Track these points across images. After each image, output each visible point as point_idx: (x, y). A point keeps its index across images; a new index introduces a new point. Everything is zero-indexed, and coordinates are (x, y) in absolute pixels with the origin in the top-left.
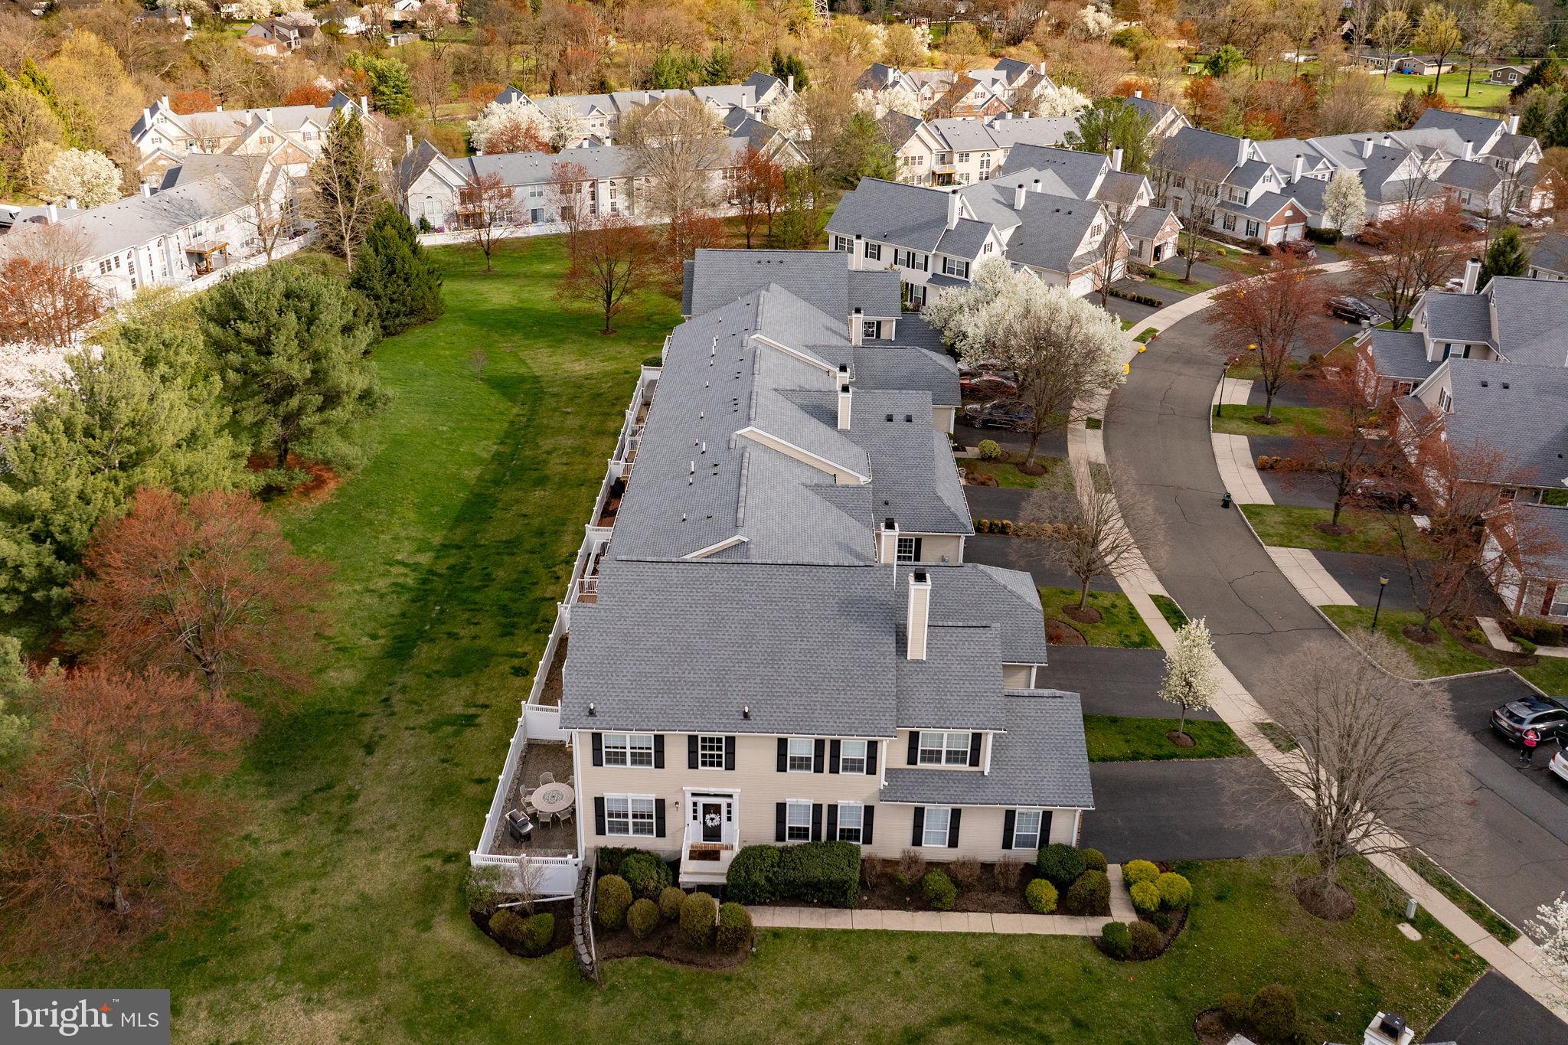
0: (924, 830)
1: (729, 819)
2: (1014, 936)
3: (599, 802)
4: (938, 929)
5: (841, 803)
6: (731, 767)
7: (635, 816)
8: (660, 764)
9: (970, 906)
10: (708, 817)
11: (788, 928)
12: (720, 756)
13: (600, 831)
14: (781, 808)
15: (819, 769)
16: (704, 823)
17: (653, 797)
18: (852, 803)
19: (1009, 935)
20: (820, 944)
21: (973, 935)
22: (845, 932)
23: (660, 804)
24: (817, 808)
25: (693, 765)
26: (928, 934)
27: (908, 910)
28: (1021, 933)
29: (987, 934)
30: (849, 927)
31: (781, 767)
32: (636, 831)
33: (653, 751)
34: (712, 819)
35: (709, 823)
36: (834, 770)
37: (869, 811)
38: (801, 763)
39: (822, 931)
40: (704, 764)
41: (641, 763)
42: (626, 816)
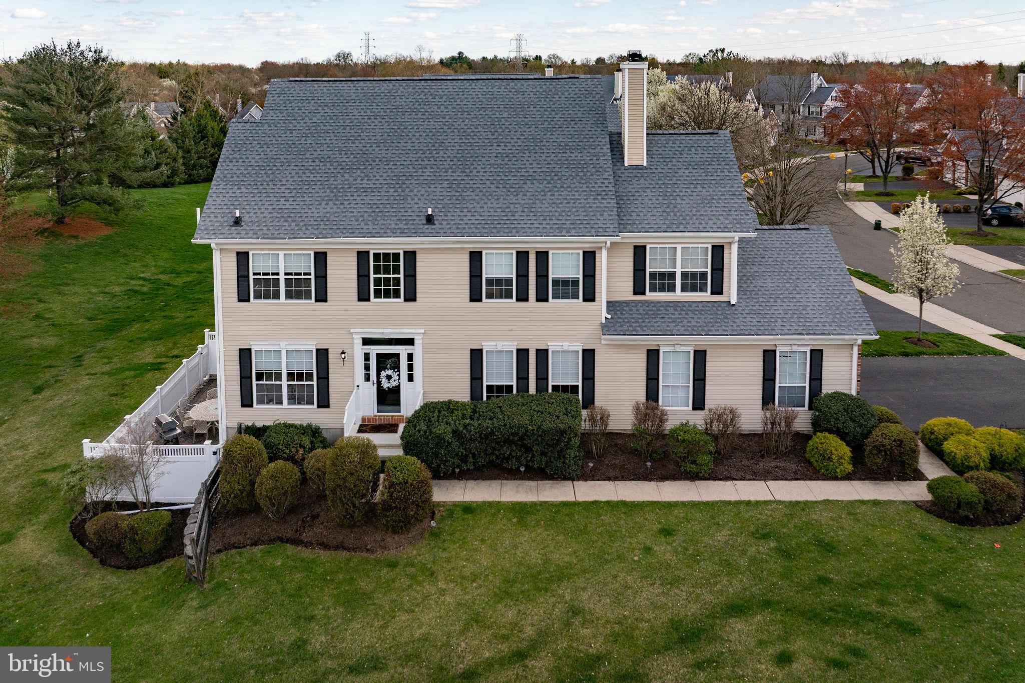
0: (661, 384)
1: (411, 378)
2: (806, 503)
3: (245, 355)
4: (696, 498)
5: (553, 347)
6: (411, 296)
7: (291, 375)
8: (322, 298)
9: (734, 474)
10: (383, 374)
11: (484, 503)
12: (397, 281)
13: (246, 402)
14: (476, 355)
15: (523, 297)
16: (379, 383)
17: (312, 346)
18: (566, 346)
19: (798, 503)
20: (531, 519)
21: (749, 503)
22: (565, 504)
23: (322, 355)
24: (522, 354)
25: (363, 296)
26: (684, 504)
27: (650, 480)
28: (814, 499)
29: (766, 503)
30: (571, 498)
31: (475, 297)
32: (292, 400)
33: (312, 277)
34: (389, 377)
35: (385, 385)
36: (542, 297)
37: (589, 355)
38: (500, 289)
39: (534, 505)
40: (378, 294)
41: (299, 296)
42: (278, 376)
